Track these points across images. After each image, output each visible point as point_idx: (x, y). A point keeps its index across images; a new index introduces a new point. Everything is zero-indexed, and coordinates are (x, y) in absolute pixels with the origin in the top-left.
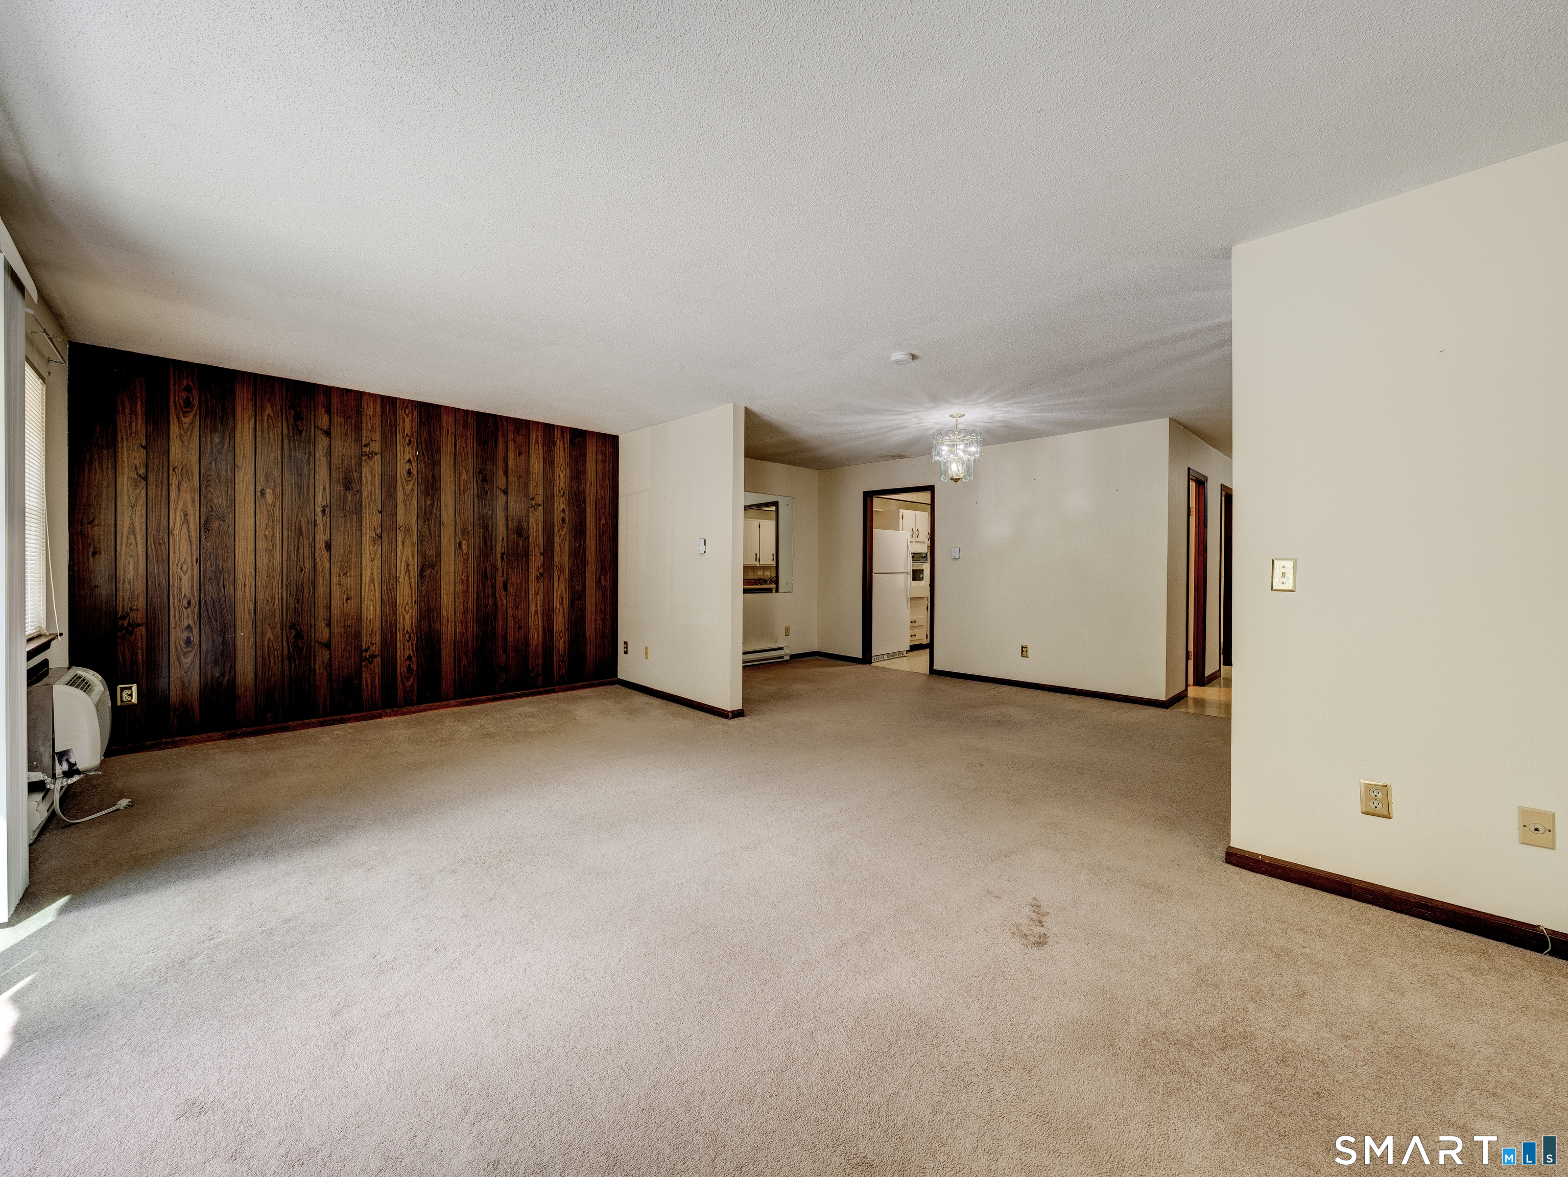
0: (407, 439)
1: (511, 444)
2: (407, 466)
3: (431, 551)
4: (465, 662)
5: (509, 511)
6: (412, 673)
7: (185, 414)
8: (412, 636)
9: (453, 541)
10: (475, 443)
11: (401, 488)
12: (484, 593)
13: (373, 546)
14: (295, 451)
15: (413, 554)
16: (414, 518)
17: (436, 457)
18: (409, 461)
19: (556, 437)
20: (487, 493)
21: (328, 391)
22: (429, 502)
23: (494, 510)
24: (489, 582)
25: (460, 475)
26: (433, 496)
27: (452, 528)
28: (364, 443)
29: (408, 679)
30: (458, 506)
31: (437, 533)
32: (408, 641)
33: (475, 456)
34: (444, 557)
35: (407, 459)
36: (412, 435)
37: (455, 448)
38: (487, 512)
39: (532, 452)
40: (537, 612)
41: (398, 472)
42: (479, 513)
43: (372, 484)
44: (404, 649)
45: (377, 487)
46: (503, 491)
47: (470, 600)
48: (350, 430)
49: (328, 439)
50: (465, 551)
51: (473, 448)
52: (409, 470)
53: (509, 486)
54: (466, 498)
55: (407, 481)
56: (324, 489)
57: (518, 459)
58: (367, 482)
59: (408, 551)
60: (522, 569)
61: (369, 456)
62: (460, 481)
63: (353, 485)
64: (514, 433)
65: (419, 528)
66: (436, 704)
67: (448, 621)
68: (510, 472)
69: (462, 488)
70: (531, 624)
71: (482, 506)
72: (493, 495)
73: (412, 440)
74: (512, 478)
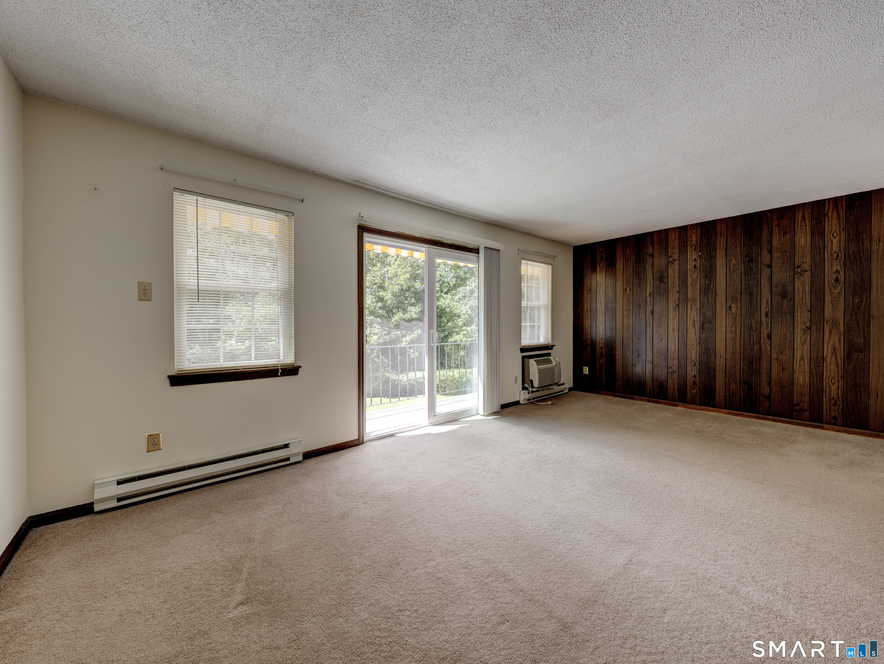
0: (694, 247)
1: (776, 230)
2: (694, 263)
3: (709, 313)
4: (733, 386)
5: (773, 279)
6: (696, 386)
7: (601, 262)
8: (696, 364)
9: (725, 306)
10: (742, 236)
11: (690, 277)
12: (750, 340)
13: (674, 312)
14: (638, 268)
15: (697, 315)
16: (698, 293)
17: (713, 253)
18: (695, 260)
19: (827, 209)
20: (752, 269)
21: (651, 234)
22: (707, 283)
23: (759, 281)
24: (754, 333)
25: (730, 261)
26: (711, 278)
27: (724, 297)
28: (669, 256)
29: (694, 388)
30: (728, 282)
31: (713, 301)
32: (694, 366)
33: (742, 246)
34: (718, 316)
35: (694, 258)
36: (697, 244)
37: (726, 244)
38: (753, 283)
39: (798, 229)
40: (803, 358)
41: (688, 268)
42: (746, 284)
43: (674, 277)
44: (691, 371)
45: (676, 279)
46: (767, 265)
47: (738, 344)
48: (662, 251)
49: (652, 258)
50: (734, 311)
51: (741, 240)
52: (695, 265)
53: (773, 261)
54: (735, 275)
55: (694, 272)
56: (650, 284)
57: (782, 239)
58: (671, 277)
59: (694, 313)
60: (786, 323)
61: (672, 263)
62: (730, 265)
63: (664, 279)
64: (778, 220)
65: (701, 299)
66: (712, 408)
67: (721, 357)
68: (774, 250)
69: (732, 269)
70: (796, 367)
71: (748, 279)
72: (758, 270)
73: (697, 247)
74: (776, 255)
